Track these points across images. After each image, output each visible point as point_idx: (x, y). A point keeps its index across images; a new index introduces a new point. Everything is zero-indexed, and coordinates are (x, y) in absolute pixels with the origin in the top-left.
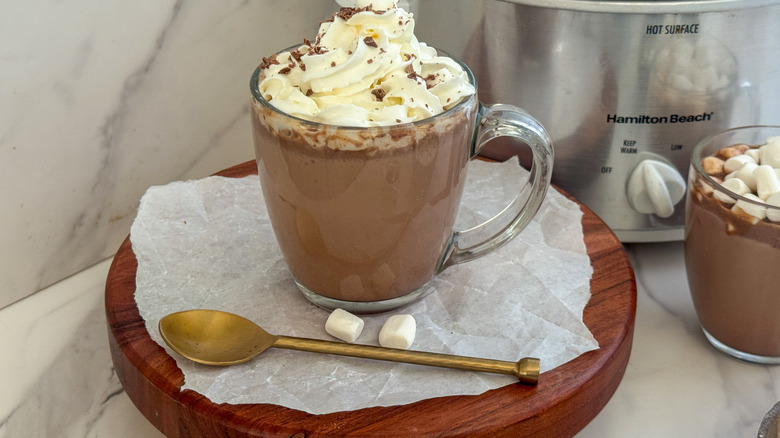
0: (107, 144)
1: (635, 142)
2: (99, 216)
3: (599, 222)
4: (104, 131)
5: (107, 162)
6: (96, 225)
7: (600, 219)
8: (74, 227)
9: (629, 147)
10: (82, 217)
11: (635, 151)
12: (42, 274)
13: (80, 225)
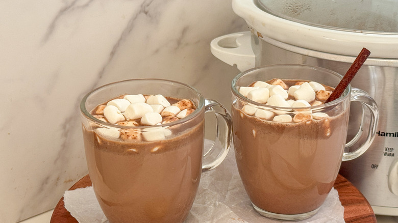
0: (65, 135)
1: (393, 149)
2: (58, 179)
3: (363, 199)
4: (64, 127)
5: (64, 146)
6: (56, 184)
7: (363, 196)
8: (43, 184)
9: (389, 152)
10: (48, 178)
11: (393, 155)
12: (22, 211)
13: (47, 183)
